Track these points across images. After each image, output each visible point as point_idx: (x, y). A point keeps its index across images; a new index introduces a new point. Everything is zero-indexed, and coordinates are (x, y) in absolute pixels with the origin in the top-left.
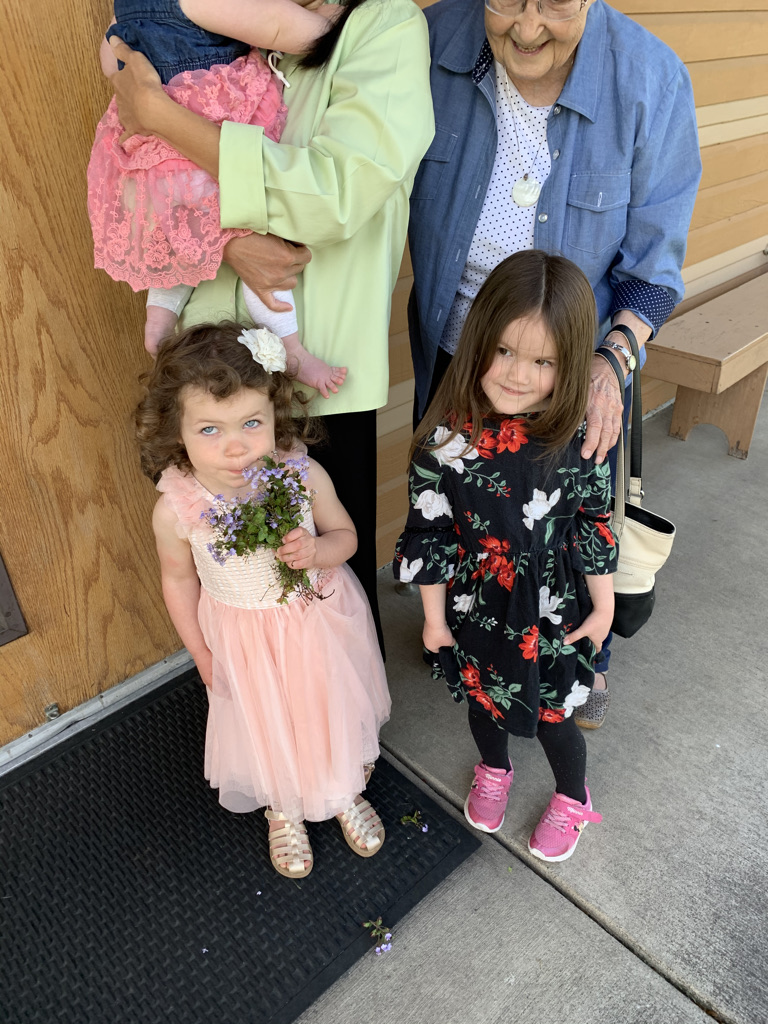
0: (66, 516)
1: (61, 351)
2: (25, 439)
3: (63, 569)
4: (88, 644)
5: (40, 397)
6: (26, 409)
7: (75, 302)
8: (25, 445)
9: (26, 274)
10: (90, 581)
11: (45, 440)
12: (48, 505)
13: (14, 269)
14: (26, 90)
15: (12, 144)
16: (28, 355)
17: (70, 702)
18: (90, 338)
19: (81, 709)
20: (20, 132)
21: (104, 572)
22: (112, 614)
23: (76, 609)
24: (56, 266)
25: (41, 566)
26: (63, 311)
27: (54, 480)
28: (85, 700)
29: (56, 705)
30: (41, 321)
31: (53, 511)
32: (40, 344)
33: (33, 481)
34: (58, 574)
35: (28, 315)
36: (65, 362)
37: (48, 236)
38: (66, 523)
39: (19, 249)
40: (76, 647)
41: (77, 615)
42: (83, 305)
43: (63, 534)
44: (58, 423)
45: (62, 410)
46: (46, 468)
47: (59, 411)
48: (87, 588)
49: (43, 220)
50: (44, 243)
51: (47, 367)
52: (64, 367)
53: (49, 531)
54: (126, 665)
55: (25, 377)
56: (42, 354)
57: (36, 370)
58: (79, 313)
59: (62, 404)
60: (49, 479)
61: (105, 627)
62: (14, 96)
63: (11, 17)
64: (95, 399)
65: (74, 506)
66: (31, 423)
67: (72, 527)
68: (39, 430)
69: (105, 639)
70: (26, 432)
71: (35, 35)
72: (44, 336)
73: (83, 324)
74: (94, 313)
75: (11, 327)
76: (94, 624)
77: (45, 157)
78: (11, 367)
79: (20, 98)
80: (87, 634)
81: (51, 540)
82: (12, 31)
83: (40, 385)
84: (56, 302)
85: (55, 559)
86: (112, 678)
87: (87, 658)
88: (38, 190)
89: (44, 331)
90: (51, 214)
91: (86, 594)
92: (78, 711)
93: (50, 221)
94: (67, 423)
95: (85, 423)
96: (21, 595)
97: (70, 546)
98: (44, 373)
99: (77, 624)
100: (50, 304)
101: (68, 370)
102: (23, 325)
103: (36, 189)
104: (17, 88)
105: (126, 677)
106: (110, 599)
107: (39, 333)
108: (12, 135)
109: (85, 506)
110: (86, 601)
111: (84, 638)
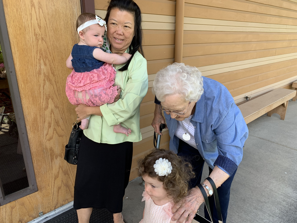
0: (52, 159)
1: (56, 119)
2: (44, 140)
3: (49, 174)
4: (53, 195)
5: (49, 130)
6: (45, 132)
7: (61, 107)
8: (44, 141)
9: (50, 100)
10: (56, 177)
11: (49, 140)
12: (48, 156)
13: (47, 99)
14: (55, 60)
15: (50, 72)
16: (48, 119)
17: (46, 211)
18: (64, 116)
19: (49, 214)
20: (53, 69)
21: (60, 175)
22: (61, 187)
23: (51, 185)
24: (57, 99)
25: (44, 173)
26: (58, 109)
27: (50, 150)
28: (51, 211)
29: (42, 212)
30: (52, 111)
31: (49, 158)
32: (51, 116)
33: (45, 150)
34: (48, 175)
35: (49, 110)
36: (57, 121)
37: (56, 92)
38: (52, 162)
39: (49, 95)
40: (50, 196)
41: (51, 186)
42: (63, 108)
43: (51, 164)
44: (53, 136)
45: (54, 132)
46: (48, 147)
47: (54, 133)
48: (55, 179)
49: (55, 88)
50: (55, 93)
51: (52, 122)
52: (56, 122)
53: (47, 163)
54: (63, 201)
55: (46, 124)
56: (51, 119)
57: (49, 123)
58: (62, 109)
59: (54, 131)
60: (49, 150)
61: (59, 190)
62: (53, 62)
63: (54, 45)
64: (63, 130)
65: (54, 157)
66: (46, 135)
67: (53, 163)
68: (48, 137)
69: (58, 194)
70: (45, 138)
71: (59, 49)
72: (52, 115)
73: (62, 112)
74: (65, 109)
75: (45, 113)
76: (56, 189)
77: (58, 74)
78: (43, 122)
79: (54, 62)
80: (54, 192)
81: (47, 166)
82: (54, 49)
83: (50, 126)
84: (56, 107)
85: (48, 171)
86: (59, 205)
87: (53, 199)
88: (55, 82)
89: (52, 113)
90: (58, 87)
91: (55, 181)
92: (48, 214)
93: (57, 88)
94: (55, 136)
95: (60, 136)
96: (37, 180)
97: (52, 168)
98: (51, 124)
99: (51, 189)
100: (55, 107)
101: (57, 123)
102: (47, 112)
103: (55, 81)
104: (53, 60)
105: (63, 205)
106: (61, 183)
107: (51, 114)
108: (51, 70)
109: (57, 157)
110: (54, 183)
111: (52, 193)
